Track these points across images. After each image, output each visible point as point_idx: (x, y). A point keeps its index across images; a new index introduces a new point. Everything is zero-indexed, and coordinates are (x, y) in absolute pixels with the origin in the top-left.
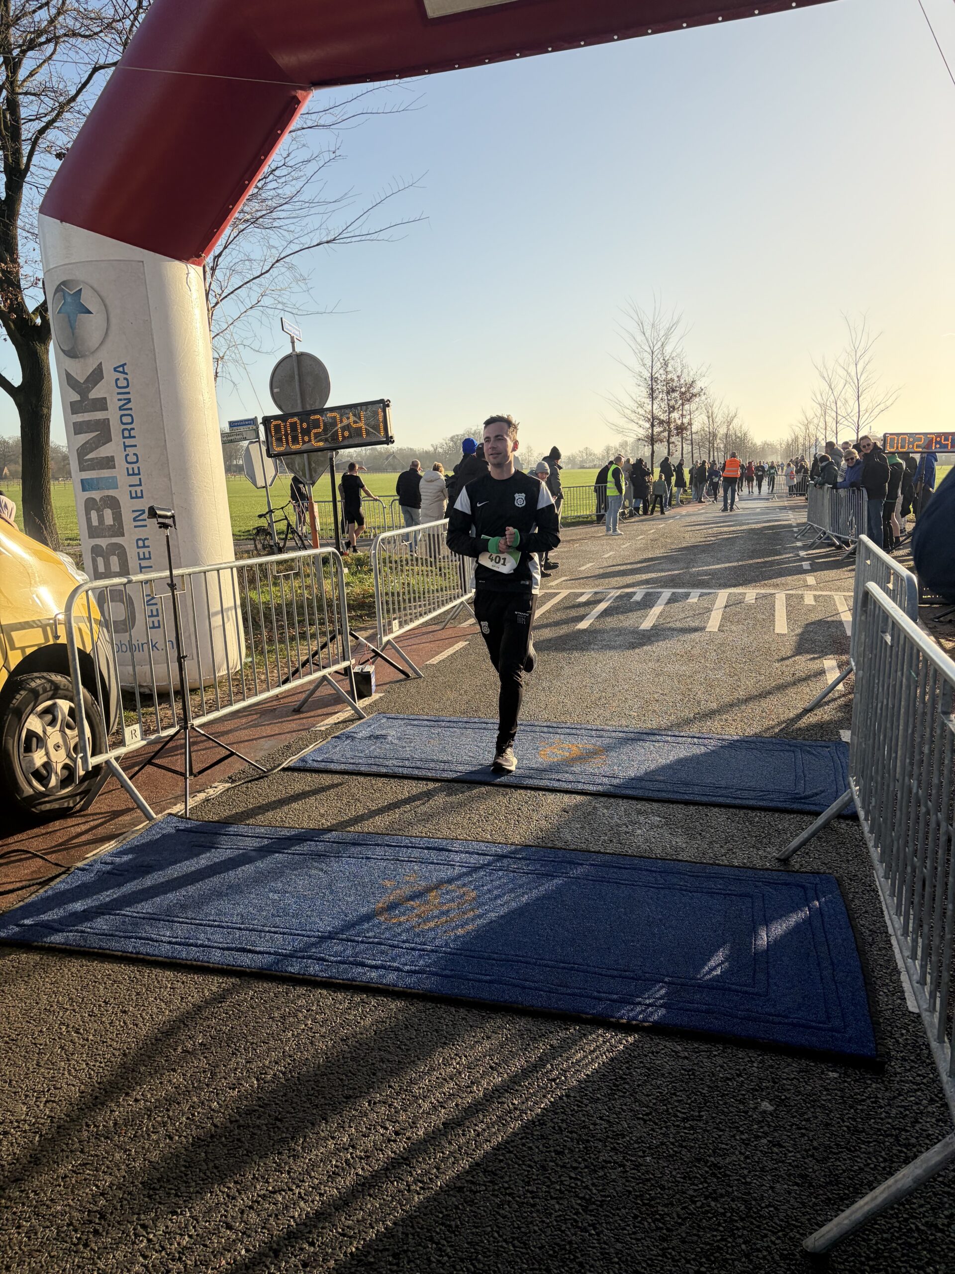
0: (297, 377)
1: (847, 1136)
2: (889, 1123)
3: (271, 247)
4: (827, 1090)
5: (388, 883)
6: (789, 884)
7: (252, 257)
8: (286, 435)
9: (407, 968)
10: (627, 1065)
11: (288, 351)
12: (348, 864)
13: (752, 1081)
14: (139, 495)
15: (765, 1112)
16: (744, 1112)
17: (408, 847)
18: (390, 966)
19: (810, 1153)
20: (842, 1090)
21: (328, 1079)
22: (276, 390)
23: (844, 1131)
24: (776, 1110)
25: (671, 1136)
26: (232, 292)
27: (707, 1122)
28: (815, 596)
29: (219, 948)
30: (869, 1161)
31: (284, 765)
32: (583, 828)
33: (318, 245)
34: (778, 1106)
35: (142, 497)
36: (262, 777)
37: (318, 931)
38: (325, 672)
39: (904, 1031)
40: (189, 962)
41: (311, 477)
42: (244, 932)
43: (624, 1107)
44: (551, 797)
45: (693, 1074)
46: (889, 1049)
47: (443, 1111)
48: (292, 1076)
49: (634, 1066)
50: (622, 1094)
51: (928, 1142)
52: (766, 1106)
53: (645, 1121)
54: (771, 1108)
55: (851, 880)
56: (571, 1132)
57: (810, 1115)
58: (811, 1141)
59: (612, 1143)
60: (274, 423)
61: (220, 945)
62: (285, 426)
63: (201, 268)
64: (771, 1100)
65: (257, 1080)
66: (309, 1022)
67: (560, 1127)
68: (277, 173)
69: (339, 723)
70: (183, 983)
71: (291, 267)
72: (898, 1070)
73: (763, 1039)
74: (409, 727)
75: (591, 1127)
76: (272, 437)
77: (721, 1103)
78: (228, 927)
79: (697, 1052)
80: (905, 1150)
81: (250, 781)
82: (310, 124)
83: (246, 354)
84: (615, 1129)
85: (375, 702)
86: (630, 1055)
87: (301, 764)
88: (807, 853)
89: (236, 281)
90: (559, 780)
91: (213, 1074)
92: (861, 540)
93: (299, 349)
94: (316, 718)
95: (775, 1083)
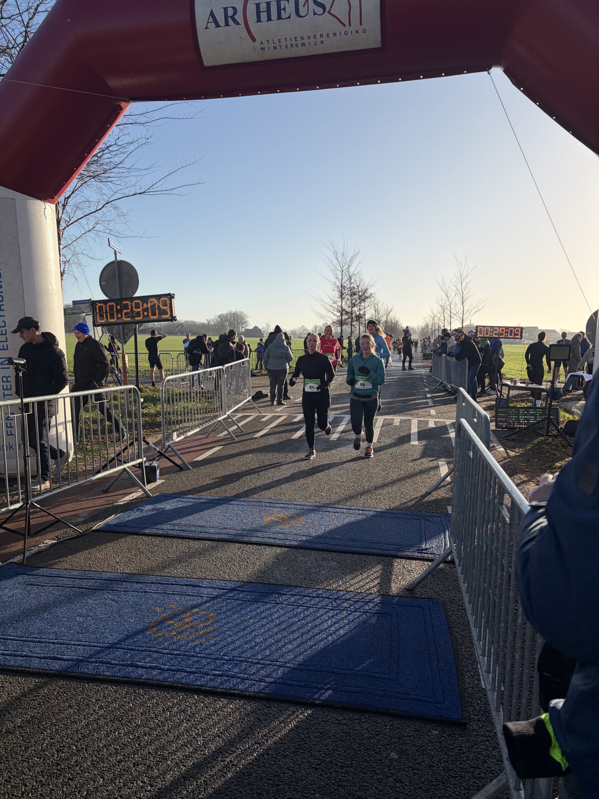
0: (117, 276)
1: (443, 773)
2: (468, 764)
3: (103, 194)
4: (431, 742)
5: (158, 609)
6: (412, 606)
7: (90, 200)
8: (106, 313)
9: (166, 667)
10: (307, 731)
11: (113, 259)
12: (132, 596)
13: (385, 739)
14: (5, 347)
15: (392, 759)
16: (379, 760)
17: (173, 584)
18: (155, 667)
19: (419, 786)
20: (440, 742)
21: (107, 750)
22: (103, 283)
23: (441, 770)
24: (399, 757)
25: (333, 779)
26: (76, 221)
27: (356, 768)
28: (435, 423)
29: (38, 657)
30: (456, 790)
31: (94, 528)
32: (288, 570)
33: (133, 195)
34: (401, 755)
35: (7, 349)
37: (108, 643)
38: (125, 466)
39: (479, 702)
40: (15, 668)
41: (124, 338)
42: (57, 645)
43: (304, 761)
44: (269, 550)
45: (349, 735)
46: (470, 714)
47: (184, 768)
48: (82, 748)
49: (312, 731)
50: (303, 751)
51: (491, 775)
52: (394, 755)
53: (316, 769)
54: (397, 757)
55: (451, 603)
56: (268, 780)
57: (421, 760)
58: (420, 777)
59: (294, 786)
60: (99, 305)
61: (39, 655)
62: (106, 307)
63: (54, 206)
64: (397, 751)
65: (57, 751)
66: (97, 709)
67: (261, 776)
68: (111, 149)
69: (133, 500)
70: (10, 683)
71: (116, 208)
72: (475, 728)
73: (394, 709)
74: (180, 503)
75: (282, 775)
76: (97, 313)
77: (365, 754)
78: (45, 642)
79: (351, 720)
80: (477, 781)
81: (70, 539)
82: (131, 121)
83: (84, 260)
84: (296, 776)
85: (158, 486)
86: (310, 724)
87: (106, 528)
88: (425, 586)
89: (79, 214)
90: (274, 538)
91: (27, 748)
92: (460, 391)
93: (119, 258)
94: (118, 497)
95: (400, 739)
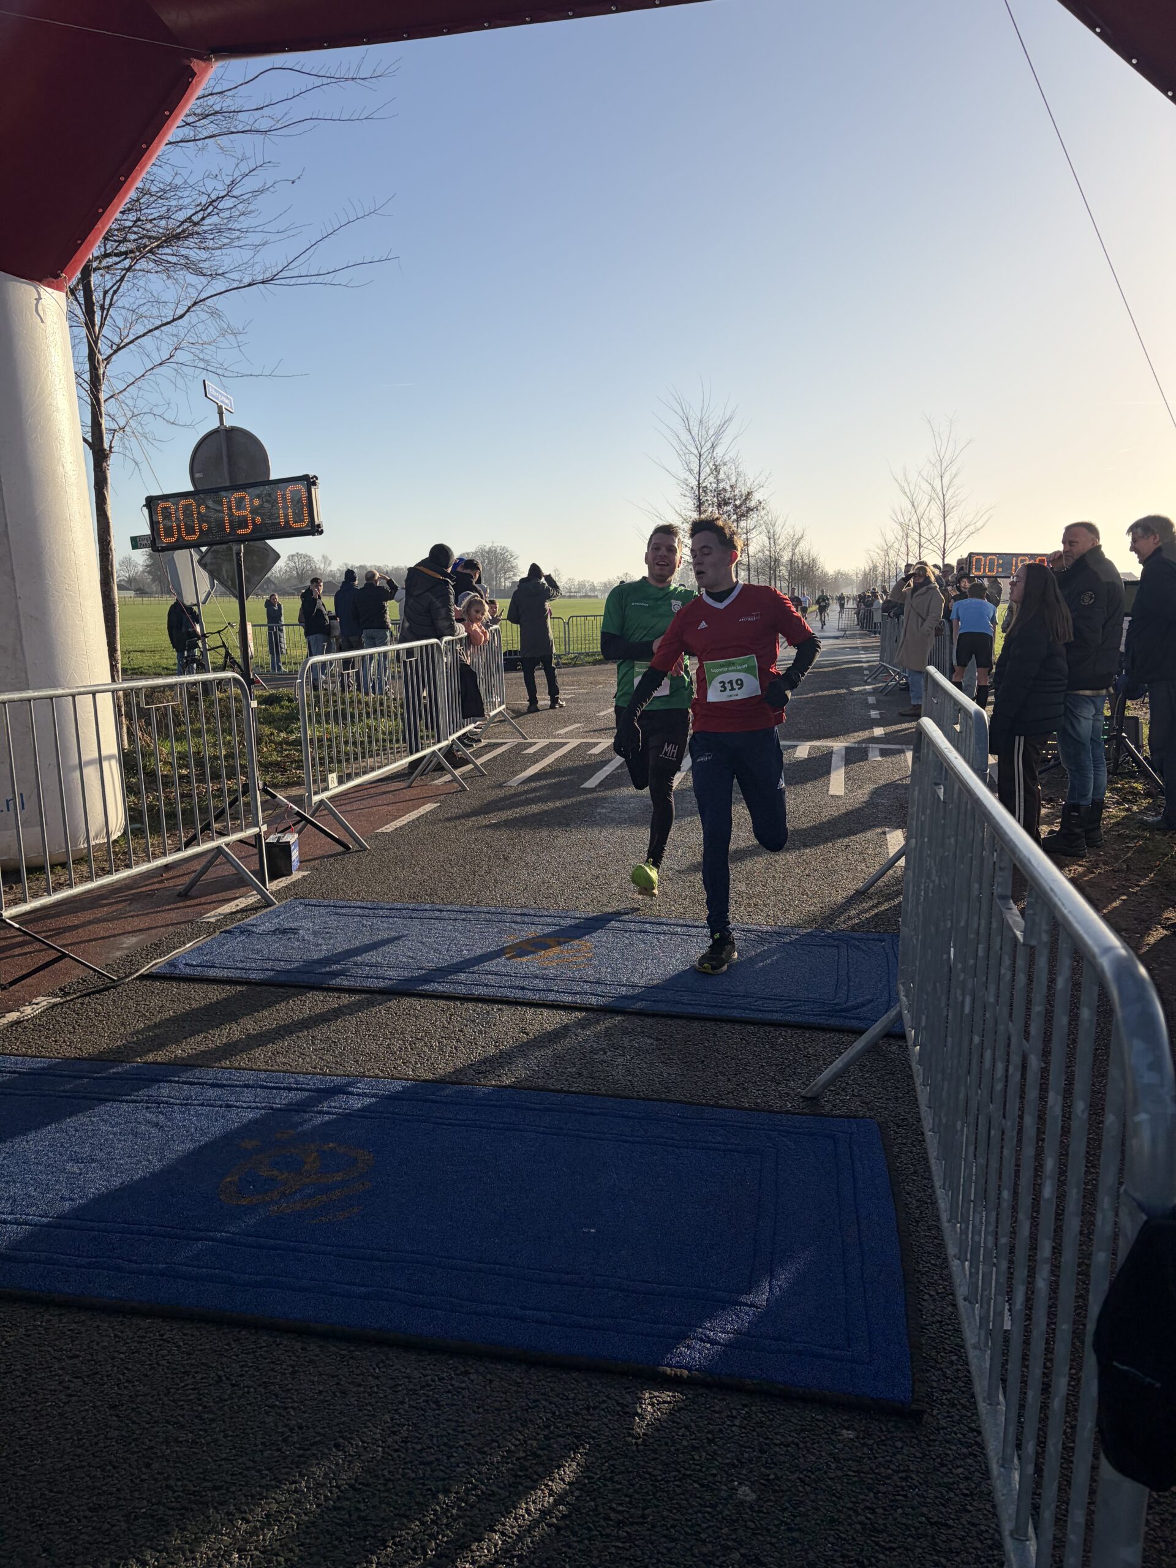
0: (225, 459)
2: (923, 1515)
3: (186, 287)
4: (837, 1460)
5: (249, 1144)
6: (814, 1134)
7: (161, 298)
8: (178, 522)
9: (244, 1278)
10: (546, 1432)
11: (215, 424)
12: (198, 1115)
13: (728, 1450)
15: (742, 1503)
16: (711, 1506)
17: (290, 1089)
20: (859, 1460)
22: (197, 475)
23: (857, 1532)
24: (759, 1498)
25: (595, 1553)
26: (132, 342)
27: (653, 1526)
28: (881, 750)
31: (142, 971)
33: (250, 285)
34: (762, 1492)
36: (107, 989)
38: (221, 841)
39: (954, 1358)
44: (508, 1012)
46: (932, 1387)
51: (979, 1545)
52: (746, 1493)
54: (754, 1496)
57: (809, 1505)
60: (162, 504)
62: (176, 509)
63: (63, 294)
64: (753, 1483)
66: (68, 1377)
69: (236, 912)
72: (943, 1423)
73: (754, 1377)
74: (333, 918)
76: (159, 523)
77: (678, 1490)
80: (943, 1560)
81: (85, 995)
85: (294, 884)
87: (168, 970)
88: (843, 1089)
90: (523, 988)
94: (207, 906)
95: (762, 1451)
